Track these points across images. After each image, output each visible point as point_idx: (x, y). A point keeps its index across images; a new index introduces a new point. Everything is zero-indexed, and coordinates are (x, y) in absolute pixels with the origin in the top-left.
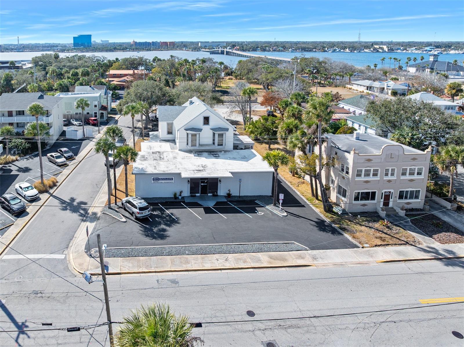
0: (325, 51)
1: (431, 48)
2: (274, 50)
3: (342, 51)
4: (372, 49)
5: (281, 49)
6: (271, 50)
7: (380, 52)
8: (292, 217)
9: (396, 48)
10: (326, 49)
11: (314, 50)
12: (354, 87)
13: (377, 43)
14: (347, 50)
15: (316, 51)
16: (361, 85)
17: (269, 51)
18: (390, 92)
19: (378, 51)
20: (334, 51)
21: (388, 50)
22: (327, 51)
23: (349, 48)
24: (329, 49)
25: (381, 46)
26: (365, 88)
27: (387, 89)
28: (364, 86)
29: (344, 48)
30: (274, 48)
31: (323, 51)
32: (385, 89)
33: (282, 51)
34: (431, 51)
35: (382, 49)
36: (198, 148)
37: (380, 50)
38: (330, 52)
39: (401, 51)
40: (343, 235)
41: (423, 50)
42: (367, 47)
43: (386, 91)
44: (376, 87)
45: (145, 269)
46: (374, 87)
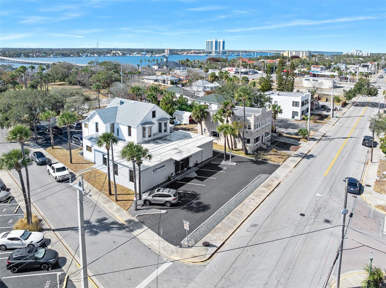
0: (80, 56)
1: (145, 53)
2: (38, 56)
3: (92, 55)
4: (112, 54)
5: (44, 55)
6: (34, 55)
7: (117, 56)
8: (240, 164)
9: (126, 53)
10: (81, 54)
11: (72, 55)
12: (146, 81)
13: (114, 49)
14: (96, 55)
15: (73, 57)
16: (150, 79)
17: (33, 57)
18: (169, 82)
19: (116, 55)
20: (87, 56)
21: (122, 54)
22: (81, 56)
23: (97, 53)
24: (83, 55)
25: (117, 52)
26: (153, 81)
27: (167, 80)
28: (153, 80)
29: (93, 53)
30: (37, 54)
31: (78, 56)
32: (166, 80)
33: (45, 57)
34: (146, 55)
35: (118, 53)
36: (153, 138)
37: (117, 55)
38: (84, 56)
39: (129, 55)
40: (268, 163)
41: (142, 54)
42: (108, 53)
43: (167, 81)
44: (160, 80)
45: (231, 230)
46: (159, 80)
